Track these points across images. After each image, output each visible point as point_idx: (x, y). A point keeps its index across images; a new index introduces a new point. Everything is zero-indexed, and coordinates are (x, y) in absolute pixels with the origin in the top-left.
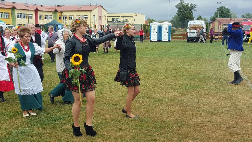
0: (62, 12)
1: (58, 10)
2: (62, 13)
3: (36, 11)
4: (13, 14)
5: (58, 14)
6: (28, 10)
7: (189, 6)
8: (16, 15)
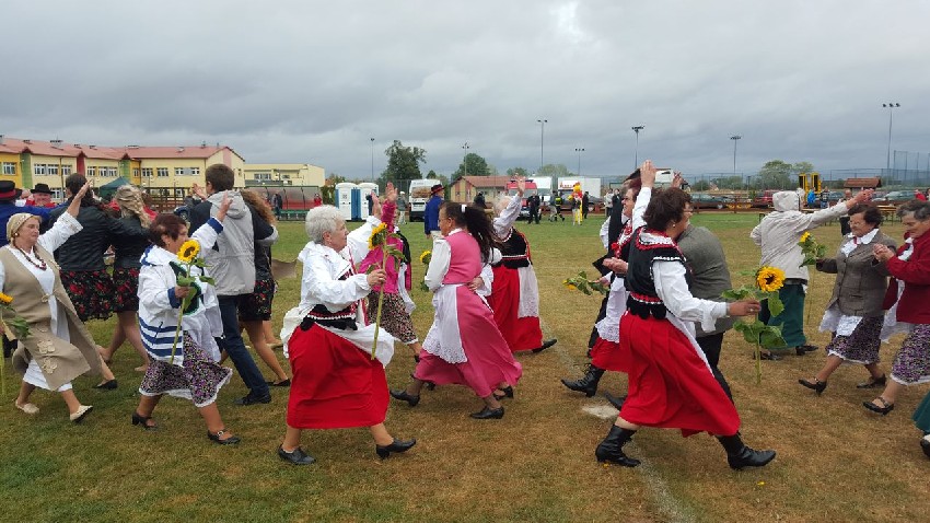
0: (139, 160)
1: (131, 156)
2: (140, 162)
3: (81, 158)
4: (25, 166)
5: (132, 166)
6: (61, 157)
7: (412, 151)
8: (33, 168)
